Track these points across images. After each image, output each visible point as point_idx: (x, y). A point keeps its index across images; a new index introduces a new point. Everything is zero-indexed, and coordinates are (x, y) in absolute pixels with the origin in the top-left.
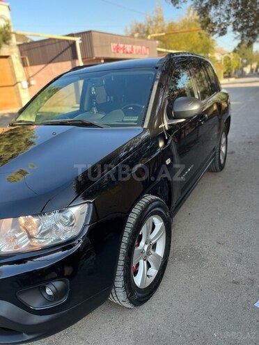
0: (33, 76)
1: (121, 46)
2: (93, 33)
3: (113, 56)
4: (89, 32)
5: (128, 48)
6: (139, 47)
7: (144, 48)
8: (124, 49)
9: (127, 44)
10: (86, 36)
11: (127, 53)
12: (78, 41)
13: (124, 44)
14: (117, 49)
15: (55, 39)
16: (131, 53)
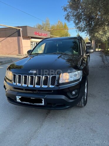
2: (27, 27)
5: (40, 33)
6: (44, 34)
10: (25, 28)
11: (40, 35)
12: (21, 29)
14: (36, 34)
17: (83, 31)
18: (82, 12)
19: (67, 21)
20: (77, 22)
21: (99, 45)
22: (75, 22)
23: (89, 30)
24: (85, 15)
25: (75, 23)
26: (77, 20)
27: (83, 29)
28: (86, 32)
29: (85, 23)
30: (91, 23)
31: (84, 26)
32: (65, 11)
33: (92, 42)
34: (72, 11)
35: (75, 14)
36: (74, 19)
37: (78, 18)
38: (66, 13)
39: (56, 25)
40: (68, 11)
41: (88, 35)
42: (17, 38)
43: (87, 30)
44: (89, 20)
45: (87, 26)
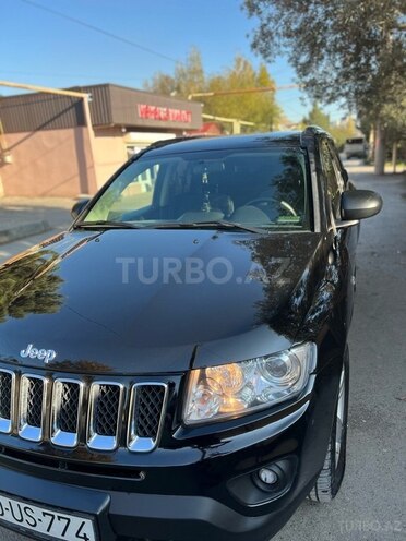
0: (9, 149)
1: (152, 108)
2: (111, 88)
3: (139, 123)
4: (105, 86)
5: (162, 111)
6: (177, 112)
7: (184, 112)
8: (156, 112)
9: (160, 106)
10: (101, 92)
11: (160, 119)
12: (87, 97)
13: (157, 106)
14: (147, 112)
15: (48, 94)
16: (166, 119)
17: (332, 99)
18: (327, 15)
19: (260, 56)
20: (304, 59)
21: (399, 150)
22: (295, 61)
23: (356, 93)
24: (337, 28)
25: (296, 64)
26: (303, 51)
27: (329, 90)
28: (343, 100)
29: (338, 64)
30: (367, 64)
31: (335, 75)
32: (251, 15)
33: (368, 138)
34: (282, 15)
35: (294, 27)
36: (290, 49)
37: (310, 42)
38: (256, 22)
39: (226, 75)
40: (265, 15)
41: (354, 116)
42: (71, 132)
43: (347, 94)
44: (358, 50)
45: (346, 76)
